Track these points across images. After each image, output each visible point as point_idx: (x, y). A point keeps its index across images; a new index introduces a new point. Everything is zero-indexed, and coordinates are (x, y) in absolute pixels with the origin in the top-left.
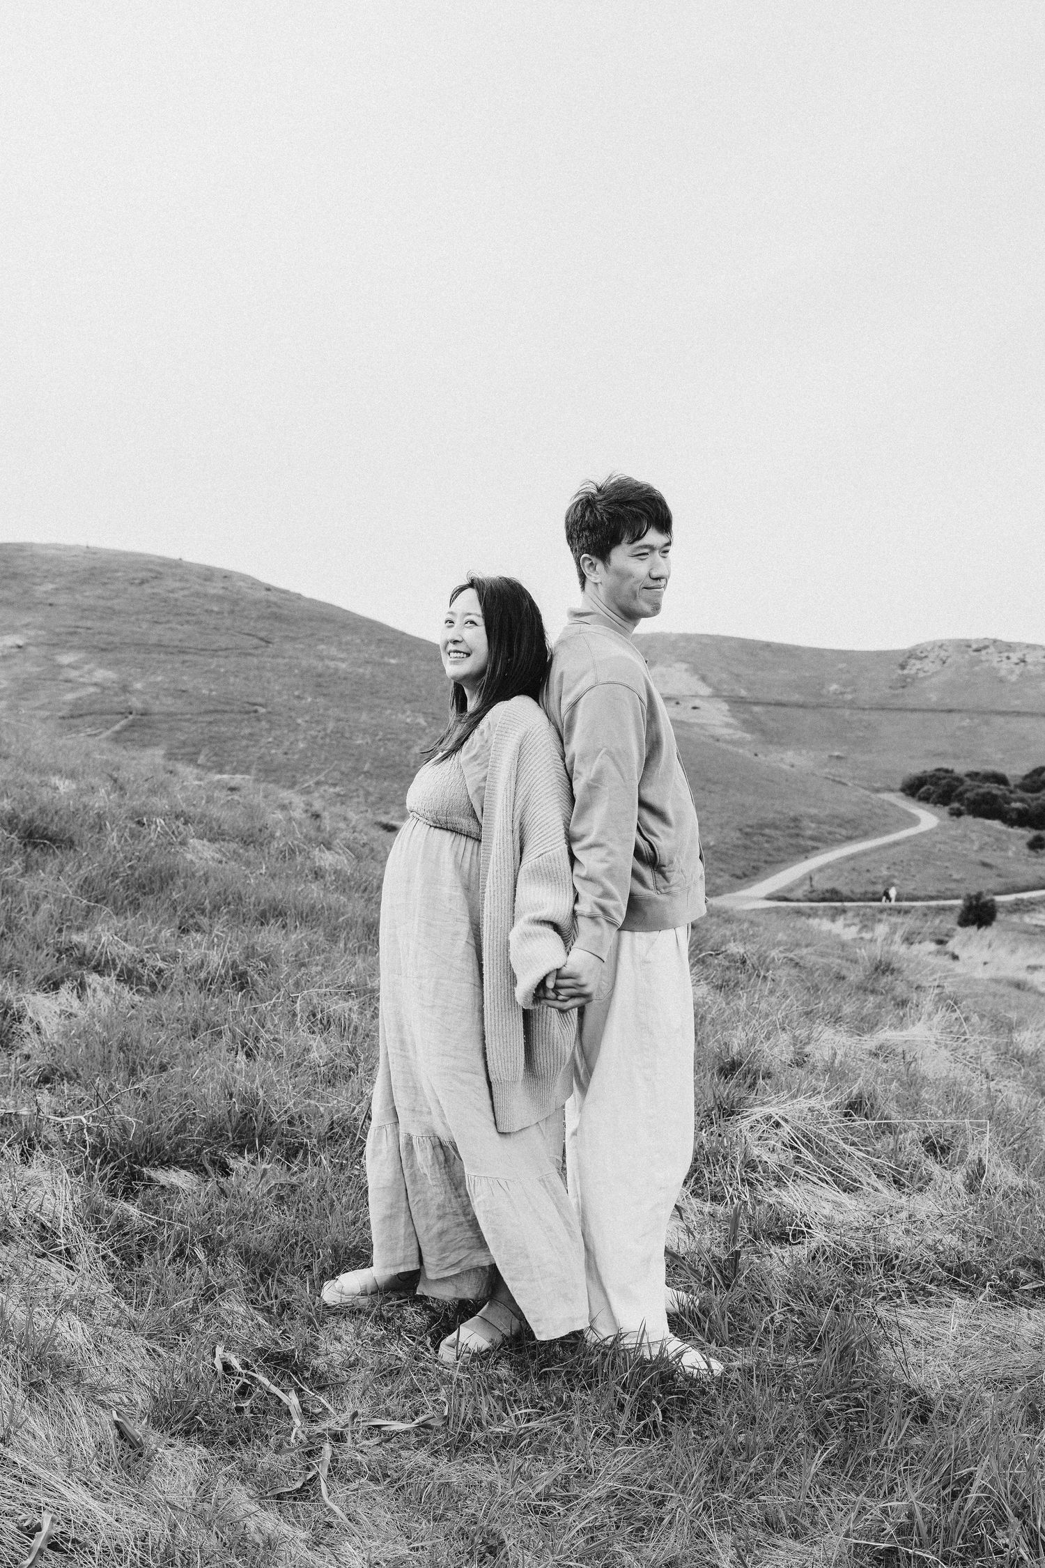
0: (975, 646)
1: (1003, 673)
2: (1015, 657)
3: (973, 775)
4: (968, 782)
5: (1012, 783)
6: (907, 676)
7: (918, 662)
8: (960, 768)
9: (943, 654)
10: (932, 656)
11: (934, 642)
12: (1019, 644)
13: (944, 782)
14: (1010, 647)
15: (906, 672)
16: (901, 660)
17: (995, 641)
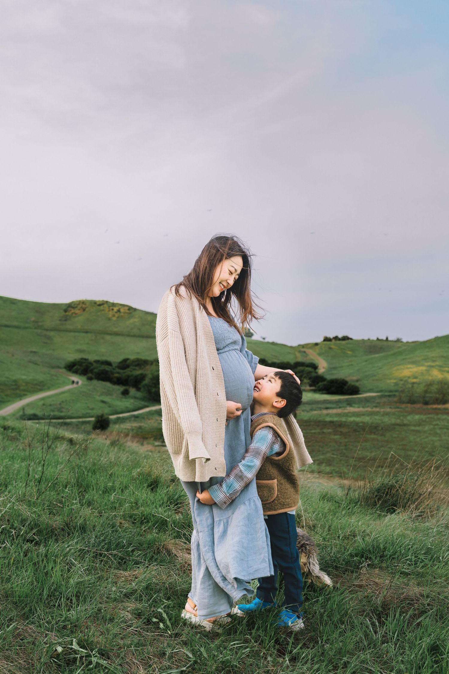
0: (98, 303)
1: (110, 316)
2: (116, 309)
3: (97, 362)
4: (95, 364)
5: (114, 365)
6: (67, 315)
7: (72, 309)
8: (92, 358)
9: (84, 306)
10: (79, 307)
11: (80, 301)
12: (117, 304)
13: (84, 364)
14: (114, 305)
15: (67, 313)
16: (65, 308)
17: (107, 302)
